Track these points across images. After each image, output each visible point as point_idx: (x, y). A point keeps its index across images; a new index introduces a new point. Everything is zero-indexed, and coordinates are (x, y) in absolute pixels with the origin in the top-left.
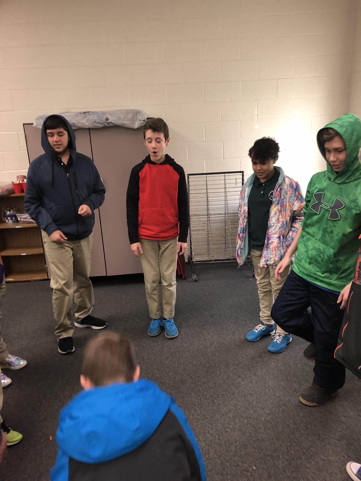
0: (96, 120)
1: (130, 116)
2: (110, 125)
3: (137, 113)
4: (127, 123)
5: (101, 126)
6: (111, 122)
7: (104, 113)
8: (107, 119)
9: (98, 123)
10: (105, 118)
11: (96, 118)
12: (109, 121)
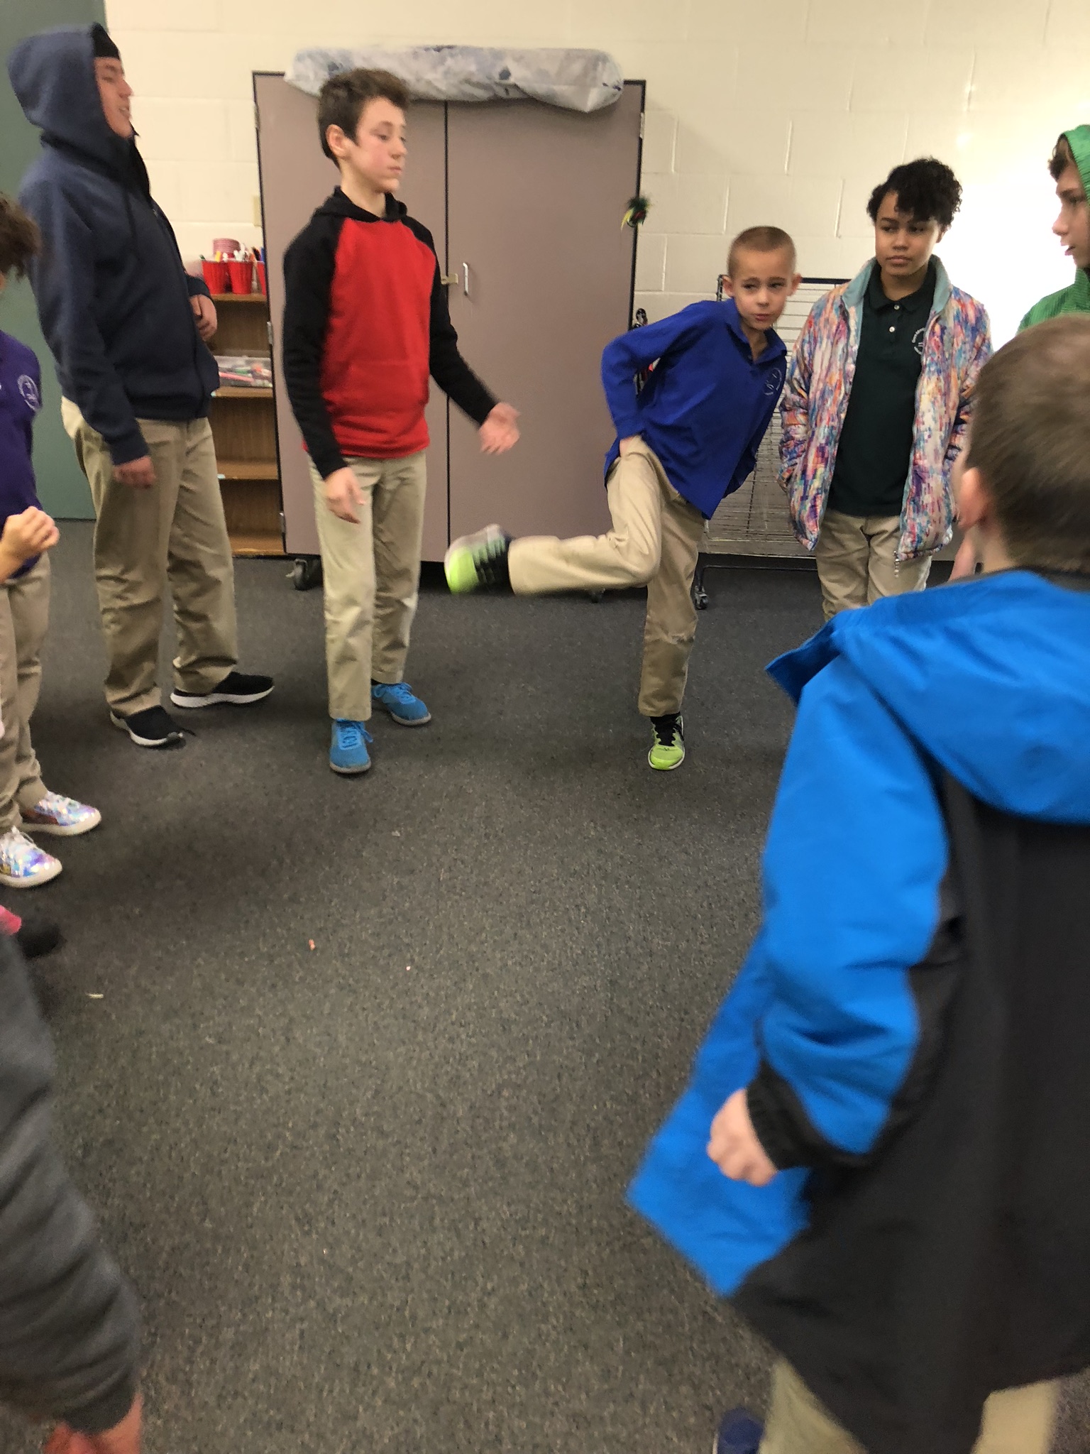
0: (472, 74)
1: (577, 68)
2: (513, 94)
3: (597, 60)
4: (564, 92)
5: (482, 94)
6: (516, 86)
7: (498, 55)
8: (505, 74)
9: (479, 85)
10: (498, 70)
11: (473, 68)
12: (512, 80)
